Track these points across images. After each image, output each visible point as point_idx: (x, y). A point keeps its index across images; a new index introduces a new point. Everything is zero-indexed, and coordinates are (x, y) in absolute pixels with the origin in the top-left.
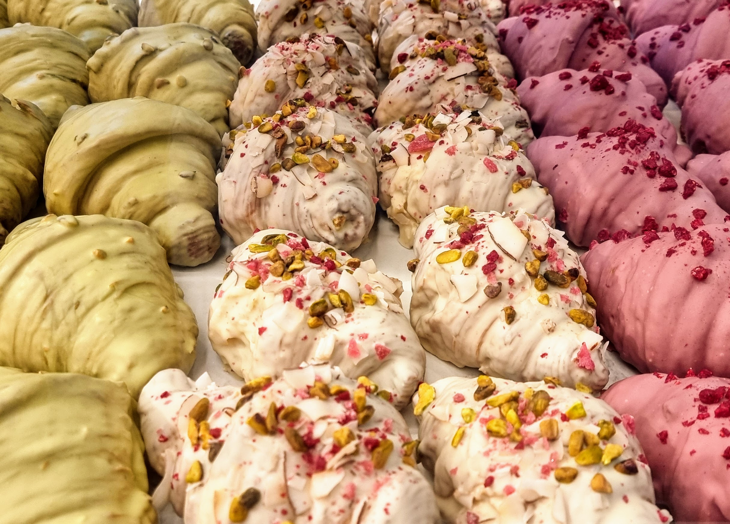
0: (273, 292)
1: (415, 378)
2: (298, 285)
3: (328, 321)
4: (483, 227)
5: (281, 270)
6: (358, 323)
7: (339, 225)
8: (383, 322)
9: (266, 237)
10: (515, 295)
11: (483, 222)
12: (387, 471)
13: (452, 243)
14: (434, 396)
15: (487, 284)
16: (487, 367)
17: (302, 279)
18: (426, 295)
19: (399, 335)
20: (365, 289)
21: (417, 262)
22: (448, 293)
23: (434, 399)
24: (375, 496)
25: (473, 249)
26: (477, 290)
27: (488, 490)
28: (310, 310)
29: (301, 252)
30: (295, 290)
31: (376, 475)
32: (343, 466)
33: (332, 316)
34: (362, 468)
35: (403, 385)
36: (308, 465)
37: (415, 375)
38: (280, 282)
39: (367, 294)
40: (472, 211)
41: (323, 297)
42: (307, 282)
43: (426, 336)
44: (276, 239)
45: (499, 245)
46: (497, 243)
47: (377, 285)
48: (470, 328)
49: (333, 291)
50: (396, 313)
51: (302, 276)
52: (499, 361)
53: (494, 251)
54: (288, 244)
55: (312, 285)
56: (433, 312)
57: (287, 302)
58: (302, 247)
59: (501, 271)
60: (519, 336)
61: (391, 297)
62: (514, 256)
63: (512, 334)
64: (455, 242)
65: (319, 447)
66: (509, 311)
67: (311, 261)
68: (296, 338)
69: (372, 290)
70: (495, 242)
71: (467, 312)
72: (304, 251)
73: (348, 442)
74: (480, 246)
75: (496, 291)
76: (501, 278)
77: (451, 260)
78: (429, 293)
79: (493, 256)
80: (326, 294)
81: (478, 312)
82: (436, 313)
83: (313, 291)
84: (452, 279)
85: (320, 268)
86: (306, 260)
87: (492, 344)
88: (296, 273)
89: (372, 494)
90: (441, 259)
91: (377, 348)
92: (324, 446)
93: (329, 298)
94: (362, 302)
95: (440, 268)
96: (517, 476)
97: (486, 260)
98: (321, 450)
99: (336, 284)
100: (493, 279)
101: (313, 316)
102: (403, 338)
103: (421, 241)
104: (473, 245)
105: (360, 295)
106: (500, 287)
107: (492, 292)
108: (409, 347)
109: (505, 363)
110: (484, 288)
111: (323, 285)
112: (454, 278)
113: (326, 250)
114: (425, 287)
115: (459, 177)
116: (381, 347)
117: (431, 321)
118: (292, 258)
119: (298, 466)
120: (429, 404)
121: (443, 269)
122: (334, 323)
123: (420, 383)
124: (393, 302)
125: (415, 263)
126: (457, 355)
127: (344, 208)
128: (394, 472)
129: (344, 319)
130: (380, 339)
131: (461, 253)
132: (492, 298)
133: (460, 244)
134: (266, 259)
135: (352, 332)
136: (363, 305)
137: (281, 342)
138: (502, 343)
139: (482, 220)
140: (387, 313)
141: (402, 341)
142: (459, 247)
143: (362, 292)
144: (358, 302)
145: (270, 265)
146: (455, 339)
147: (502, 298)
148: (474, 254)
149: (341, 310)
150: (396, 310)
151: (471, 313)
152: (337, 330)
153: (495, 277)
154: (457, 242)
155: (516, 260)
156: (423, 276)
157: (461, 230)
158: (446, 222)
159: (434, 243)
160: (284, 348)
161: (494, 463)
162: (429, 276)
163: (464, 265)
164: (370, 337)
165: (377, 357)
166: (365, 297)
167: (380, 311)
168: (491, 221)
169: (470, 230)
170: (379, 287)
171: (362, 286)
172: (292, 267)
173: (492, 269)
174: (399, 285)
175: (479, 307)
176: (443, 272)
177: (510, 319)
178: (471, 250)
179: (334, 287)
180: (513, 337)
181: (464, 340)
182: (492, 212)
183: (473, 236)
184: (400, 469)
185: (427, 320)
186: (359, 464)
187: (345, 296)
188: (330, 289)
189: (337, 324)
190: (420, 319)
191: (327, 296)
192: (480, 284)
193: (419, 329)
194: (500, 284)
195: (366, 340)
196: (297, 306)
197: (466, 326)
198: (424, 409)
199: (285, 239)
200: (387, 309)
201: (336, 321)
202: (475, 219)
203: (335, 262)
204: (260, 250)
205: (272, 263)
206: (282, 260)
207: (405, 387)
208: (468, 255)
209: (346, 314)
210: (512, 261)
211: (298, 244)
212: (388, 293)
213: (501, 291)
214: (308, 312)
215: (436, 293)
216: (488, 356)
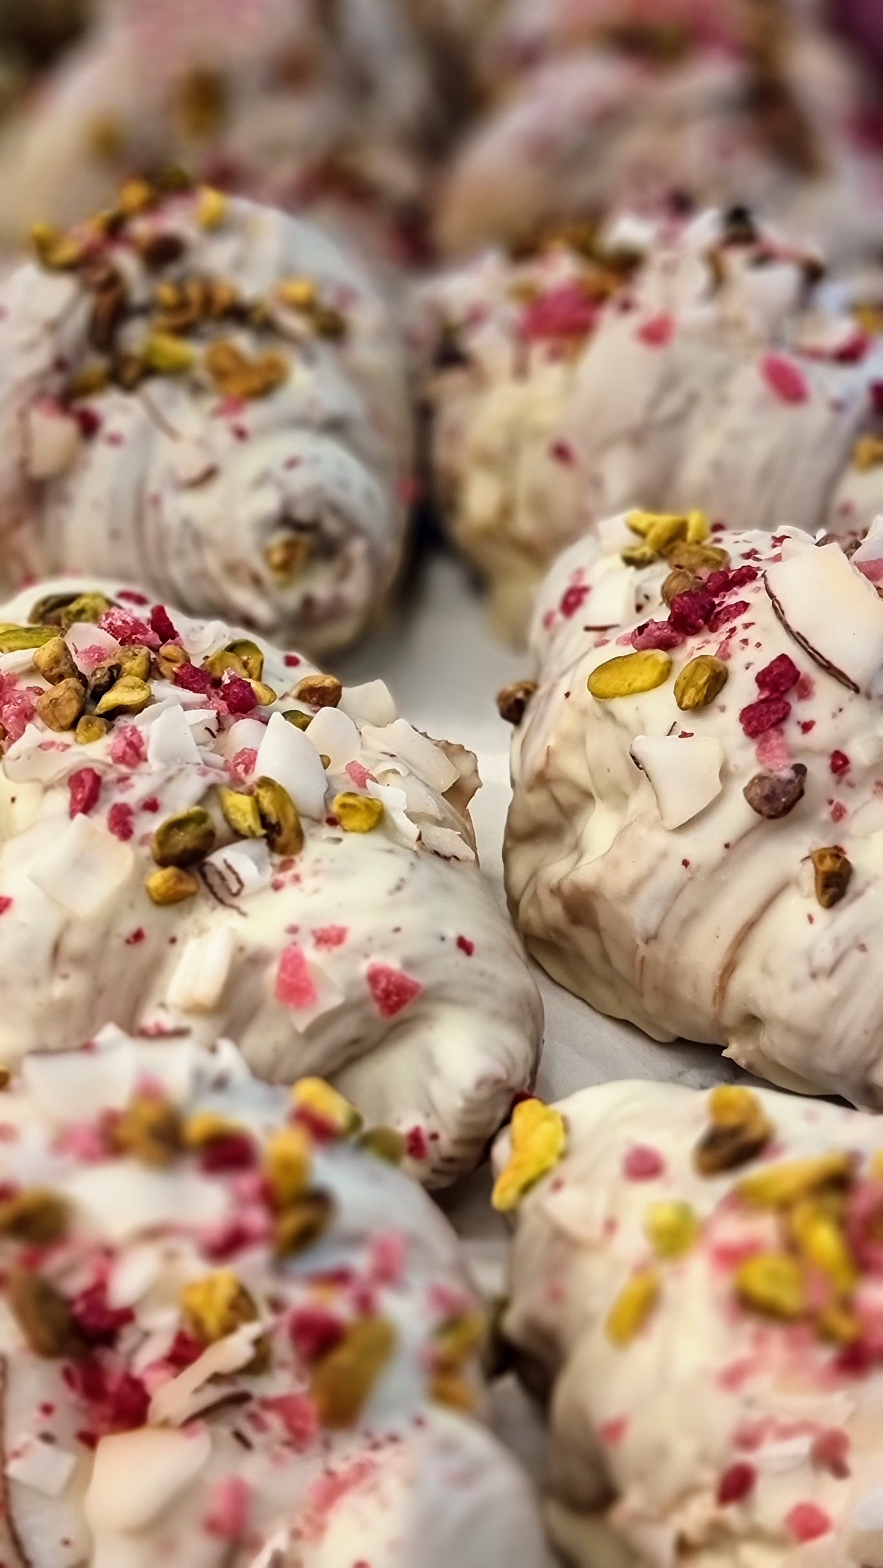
0: (37, 780)
1: (497, 1082)
2: (121, 759)
3: (215, 880)
4: (747, 576)
5: (71, 709)
6: (316, 891)
7: (285, 567)
8: (399, 888)
9: (44, 602)
10: (850, 807)
11: (750, 562)
12: (368, 1435)
13: (641, 629)
14: (561, 1143)
15: (756, 770)
16: (750, 1047)
17: (135, 739)
18: (556, 801)
19: (452, 934)
20: (347, 776)
21: (528, 693)
22: (626, 797)
23: (563, 1155)
24: (319, 1529)
25: (711, 650)
26: (718, 787)
27: (732, 1514)
28: (154, 845)
29: (145, 650)
30: (110, 776)
31: (327, 1445)
32: (208, 1413)
33: (229, 867)
34: (274, 1421)
35: (459, 1103)
36: (84, 1403)
37: (500, 1071)
38: (67, 746)
39: (350, 794)
40: (718, 527)
41: (201, 802)
42: (150, 750)
43: (553, 935)
44: (74, 607)
45: (799, 639)
46: (795, 628)
47: (390, 765)
48: (694, 916)
49: (236, 782)
50: (446, 858)
51: (134, 731)
52: (789, 1028)
53: (783, 658)
54: (105, 625)
55: (168, 759)
56: (574, 856)
57: (80, 816)
58: (152, 636)
59: (807, 727)
60: (863, 948)
61: (432, 806)
62: (853, 675)
63: (837, 942)
64: (652, 627)
65: (128, 1338)
66: (828, 864)
67: (179, 681)
68: (106, 934)
69: (369, 782)
70: (787, 627)
71: (686, 863)
72: (156, 650)
73: (229, 1329)
74: (735, 640)
75: (785, 794)
76: (807, 751)
77: (637, 684)
78: (564, 794)
79: (781, 675)
80: (212, 790)
81: (722, 865)
82: (584, 861)
83: (170, 779)
84: (637, 750)
85: (203, 705)
86: (162, 676)
87: (765, 969)
88: (122, 721)
89: (309, 1520)
90: (609, 682)
91: (373, 977)
92: (146, 1335)
93: (221, 803)
94: (333, 822)
95: (599, 712)
96: (840, 1470)
97: (755, 686)
98: (134, 1351)
99: (249, 759)
100: (778, 752)
101: (163, 863)
102: (465, 946)
103: (548, 621)
104: (713, 636)
105: (328, 797)
106: (801, 783)
107: (770, 798)
108: (482, 974)
109: (811, 1038)
110: (745, 783)
111: (207, 763)
112: (645, 747)
113: (232, 648)
114: (551, 773)
115: (678, 419)
116: (388, 974)
117: (566, 888)
118: (110, 669)
119: (47, 1409)
120: (544, 1173)
121: (610, 715)
122: (235, 888)
123: (519, 1098)
124: (439, 823)
125: (520, 695)
126: (651, 1004)
127: (303, 513)
128: (394, 1439)
129: (269, 875)
130: (385, 948)
131: (669, 665)
132: (771, 817)
133: (667, 632)
134: (33, 670)
135: (293, 920)
136: (336, 832)
137: (56, 950)
138: (801, 969)
139: (747, 556)
140: (412, 859)
141: (460, 955)
142: (666, 645)
143: (336, 785)
144: (318, 821)
145: (40, 692)
146: (643, 950)
147: (805, 819)
148: (712, 666)
149: (261, 847)
150: (446, 851)
151: (699, 867)
152: (243, 914)
153: (782, 746)
154: (660, 626)
155: (857, 690)
156: (547, 736)
157: (674, 584)
158: (629, 561)
159: (588, 629)
160: (64, 968)
161: (756, 1416)
162: (565, 738)
163: (680, 704)
164: (352, 939)
165: (375, 1008)
166: (343, 806)
167: (391, 851)
168: (777, 558)
169: (704, 587)
170: (395, 772)
171: (338, 768)
172: (110, 699)
173: (774, 718)
174: (465, 766)
175: (727, 846)
176: (608, 726)
177: (832, 890)
178: (703, 652)
179: (241, 768)
180: (841, 949)
181: (673, 952)
182: (780, 531)
183: (714, 605)
184: (419, 1422)
185: (555, 881)
186: (268, 1404)
187: (272, 801)
188: (226, 776)
189: (244, 892)
190: (533, 875)
191: (214, 799)
192: (732, 768)
193: (528, 912)
194: (800, 770)
195: (337, 950)
196: (112, 830)
197: (681, 910)
198: (527, 1188)
199: (103, 608)
200: (415, 847)
201: (239, 881)
202: (723, 553)
203: (254, 684)
204: (19, 643)
205: (45, 685)
206: (81, 677)
207: (467, 1111)
208: (694, 672)
209: (278, 859)
210: (842, 694)
211: (137, 623)
212: (423, 791)
213: (802, 793)
214: (146, 851)
215: (588, 796)
216: (755, 1012)
